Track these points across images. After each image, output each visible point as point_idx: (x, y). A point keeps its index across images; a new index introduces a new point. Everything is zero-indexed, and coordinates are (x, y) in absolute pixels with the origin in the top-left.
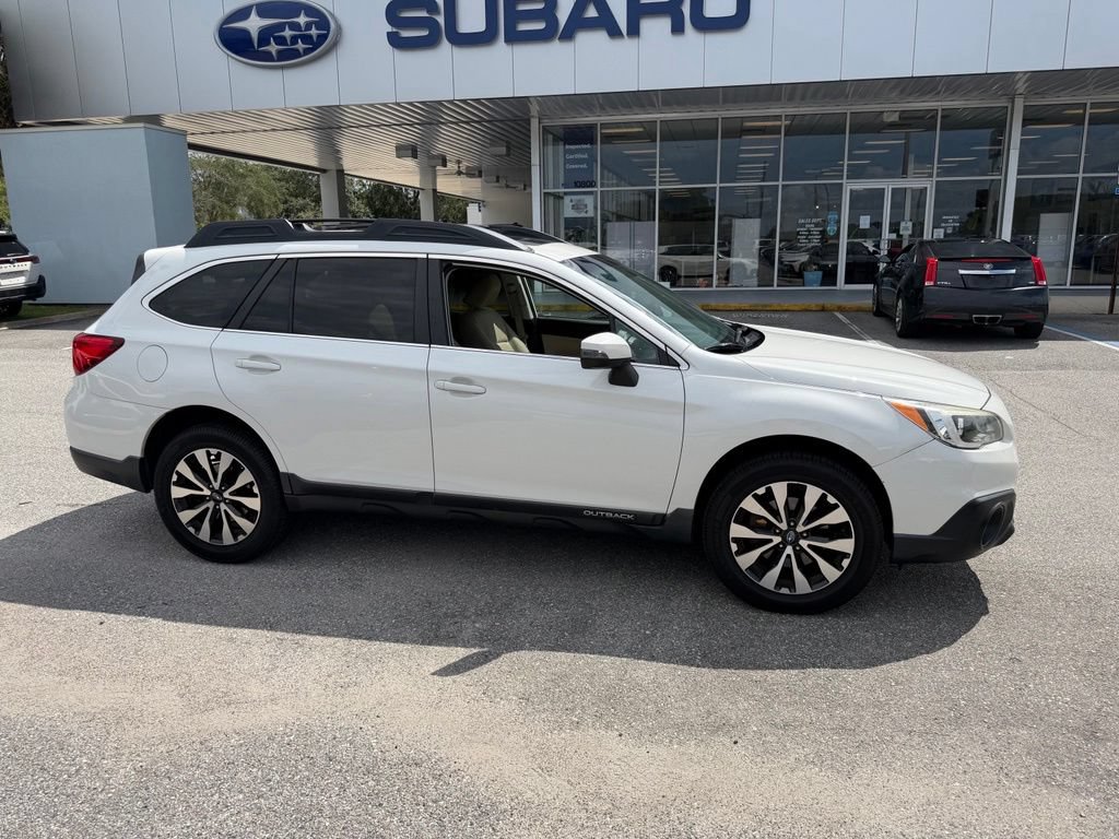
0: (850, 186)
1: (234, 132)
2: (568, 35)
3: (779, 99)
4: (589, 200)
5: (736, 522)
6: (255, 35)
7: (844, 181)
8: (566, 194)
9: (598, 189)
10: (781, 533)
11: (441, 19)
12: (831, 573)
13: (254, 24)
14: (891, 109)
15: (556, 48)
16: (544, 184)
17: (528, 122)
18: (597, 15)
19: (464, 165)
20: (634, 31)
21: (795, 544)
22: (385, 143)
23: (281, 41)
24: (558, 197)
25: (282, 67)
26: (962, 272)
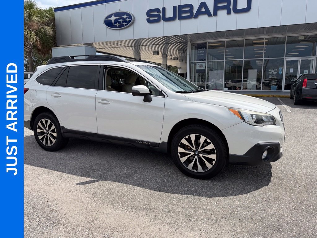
0: (286, 59)
1: (110, 48)
2: (196, 16)
3: (263, 33)
4: (204, 64)
5: (180, 147)
6: (113, 21)
7: (285, 58)
8: (197, 63)
9: (207, 61)
10: (194, 151)
11: (161, 14)
12: (209, 166)
13: (113, 18)
14: (301, 35)
15: (193, 21)
16: (191, 60)
17: (187, 42)
18: (205, 10)
19: (173, 57)
20: (215, 14)
21: (198, 155)
22: (149, 50)
23: (119, 22)
24: (195, 64)
25: (120, 30)
26: (315, 83)
